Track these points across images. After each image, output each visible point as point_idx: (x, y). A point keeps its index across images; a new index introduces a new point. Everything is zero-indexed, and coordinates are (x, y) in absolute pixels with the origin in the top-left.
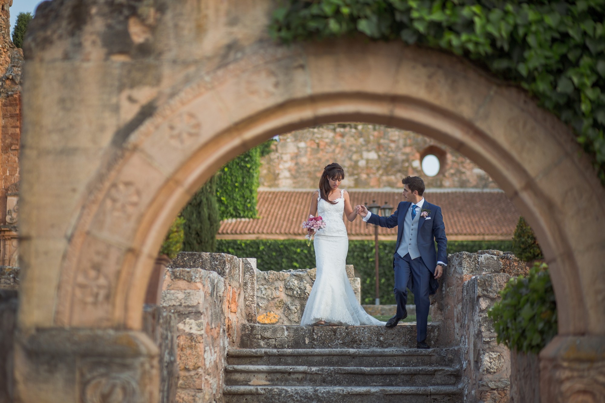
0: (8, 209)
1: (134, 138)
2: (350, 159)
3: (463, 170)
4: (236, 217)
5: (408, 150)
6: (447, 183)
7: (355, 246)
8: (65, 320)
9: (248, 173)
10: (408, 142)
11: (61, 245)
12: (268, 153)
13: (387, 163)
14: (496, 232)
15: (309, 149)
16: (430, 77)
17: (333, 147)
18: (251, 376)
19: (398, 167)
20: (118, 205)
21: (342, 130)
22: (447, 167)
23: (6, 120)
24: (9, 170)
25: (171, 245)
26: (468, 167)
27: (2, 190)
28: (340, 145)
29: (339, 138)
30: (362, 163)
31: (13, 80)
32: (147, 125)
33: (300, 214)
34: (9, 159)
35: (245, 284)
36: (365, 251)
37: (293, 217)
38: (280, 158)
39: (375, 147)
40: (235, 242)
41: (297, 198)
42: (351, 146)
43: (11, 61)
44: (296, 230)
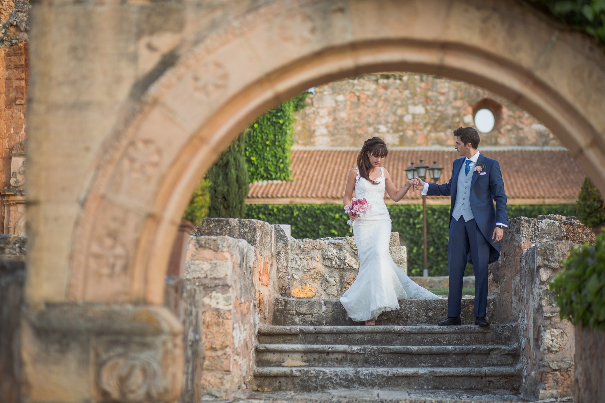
0: (12, 171)
1: (154, 90)
2: (395, 113)
3: (521, 126)
4: (267, 178)
5: (459, 103)
6: (502, 140)
7: (401, 210)
8: (78, 295)
9: (280, 129)
10: (459, 94)
11: (73, 210)
12: (303, 107)
13: (436, 118)
14: (557, 194)
15: (348, 103)
16: (485, 21)
17: (375, 100)
18: (285, 356)
19: (448, 122)
20: (137, 165)
21: (385, 81)
22: (503, 123)
23: (10, 71)
24: (13, 128)
25: (196, 210)
26: (526, 122)
27: (6, 149)
28: (383, 98)
29: (382, 91)
30: (408, 118)
31: (17, 27)
32: (169, 76)
33: (339, 176)
34: (14, 115)
35: (278, 254)
36: (411, 216)
37: (331, 179)
38: (316, 113)
39: (422, 100)
40: (266, 207)
41: (335, 158)
42: (396, 99)
43: (16, 5)
44: (334, 193)
